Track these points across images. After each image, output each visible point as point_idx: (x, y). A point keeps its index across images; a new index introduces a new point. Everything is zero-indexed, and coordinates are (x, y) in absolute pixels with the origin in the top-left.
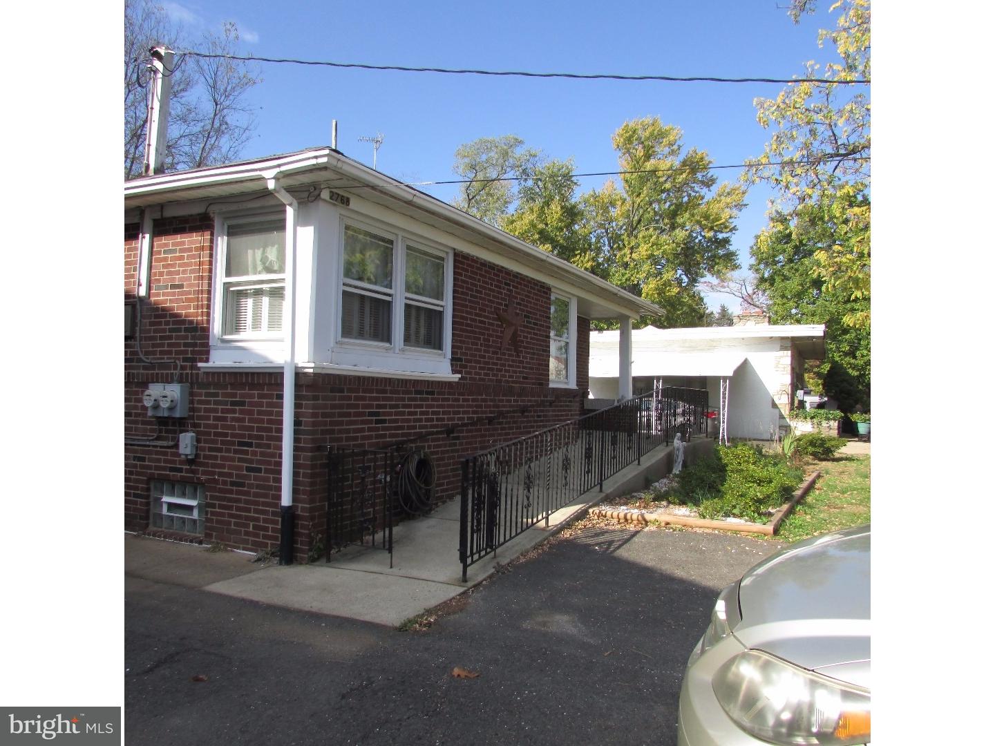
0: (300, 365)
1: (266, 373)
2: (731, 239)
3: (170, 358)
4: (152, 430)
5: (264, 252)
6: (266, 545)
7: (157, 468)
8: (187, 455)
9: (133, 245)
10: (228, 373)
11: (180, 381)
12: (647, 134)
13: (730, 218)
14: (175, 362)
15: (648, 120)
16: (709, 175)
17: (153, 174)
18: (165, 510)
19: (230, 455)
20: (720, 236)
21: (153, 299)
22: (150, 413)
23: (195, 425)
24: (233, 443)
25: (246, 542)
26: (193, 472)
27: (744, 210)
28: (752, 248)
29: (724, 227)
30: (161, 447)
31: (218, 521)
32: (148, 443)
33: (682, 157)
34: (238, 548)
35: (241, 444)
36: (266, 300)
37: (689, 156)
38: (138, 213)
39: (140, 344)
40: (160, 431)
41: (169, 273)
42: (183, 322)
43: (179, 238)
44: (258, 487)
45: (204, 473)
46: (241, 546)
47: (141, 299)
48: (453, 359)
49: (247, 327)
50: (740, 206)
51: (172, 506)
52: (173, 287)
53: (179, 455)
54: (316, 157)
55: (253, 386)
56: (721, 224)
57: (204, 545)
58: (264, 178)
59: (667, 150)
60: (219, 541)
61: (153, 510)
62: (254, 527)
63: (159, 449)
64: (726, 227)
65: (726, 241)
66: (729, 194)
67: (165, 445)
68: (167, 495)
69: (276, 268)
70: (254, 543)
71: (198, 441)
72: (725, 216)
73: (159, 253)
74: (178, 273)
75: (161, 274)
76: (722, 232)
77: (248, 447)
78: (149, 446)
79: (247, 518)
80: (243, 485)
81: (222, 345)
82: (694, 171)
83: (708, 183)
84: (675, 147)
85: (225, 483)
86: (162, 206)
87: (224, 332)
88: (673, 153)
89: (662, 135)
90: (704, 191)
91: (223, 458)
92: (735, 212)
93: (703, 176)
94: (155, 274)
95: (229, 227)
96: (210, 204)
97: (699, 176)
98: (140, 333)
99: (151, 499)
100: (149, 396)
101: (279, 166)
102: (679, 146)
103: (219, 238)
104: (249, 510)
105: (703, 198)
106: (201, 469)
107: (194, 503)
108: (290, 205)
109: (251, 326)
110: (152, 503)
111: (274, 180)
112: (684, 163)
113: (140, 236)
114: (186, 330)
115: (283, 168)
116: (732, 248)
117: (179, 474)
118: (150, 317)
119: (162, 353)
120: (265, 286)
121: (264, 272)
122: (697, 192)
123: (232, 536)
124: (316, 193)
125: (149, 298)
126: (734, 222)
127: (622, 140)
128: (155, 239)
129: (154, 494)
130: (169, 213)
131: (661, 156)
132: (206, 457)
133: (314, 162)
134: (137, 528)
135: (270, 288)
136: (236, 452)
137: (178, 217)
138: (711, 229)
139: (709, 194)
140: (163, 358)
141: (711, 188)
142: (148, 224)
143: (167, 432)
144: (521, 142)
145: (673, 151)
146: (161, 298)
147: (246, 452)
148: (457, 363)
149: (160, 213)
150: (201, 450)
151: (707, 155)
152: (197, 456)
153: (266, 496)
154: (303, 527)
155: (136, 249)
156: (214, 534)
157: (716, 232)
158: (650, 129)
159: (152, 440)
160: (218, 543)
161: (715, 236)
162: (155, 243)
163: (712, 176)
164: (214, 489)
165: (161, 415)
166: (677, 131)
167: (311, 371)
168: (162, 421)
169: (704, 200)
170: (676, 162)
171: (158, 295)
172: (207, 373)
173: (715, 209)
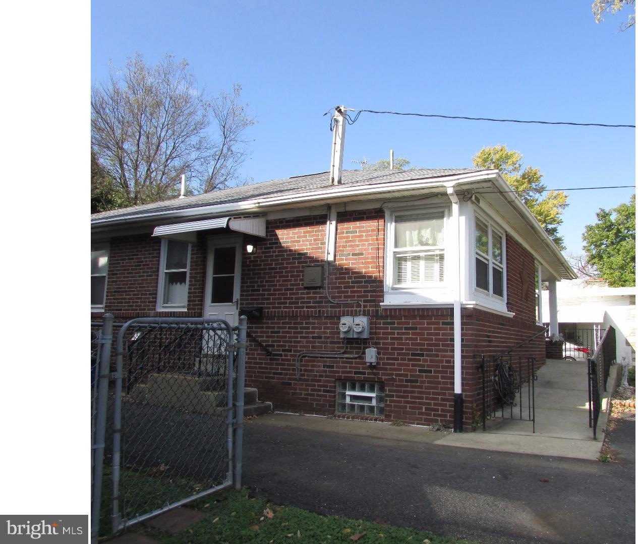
0: (464, 302)
1: (434, 308)
2: (558, 229)
3: (353, 300)
4: (338, 348)
5: (419, 233)
6: (436, 421)
7: (343, 372)
8: (371, 363)
9: (320, 228)
10: (403, 309)
11: (364, 315)
12: (498, 156)
13: (557, 214)
14: (358, 303)
15: (498, 147)
16: (541, 185)
17: (337, 184)
18: (348, 400)
19: (405, 362)
20: (550, 227)
21: (337, 263)
22: (342, 336)
23: (376, 344)
24: (407, 354)
25: (421, 419)
26: (374, 374)
27: (566, 208)
28: (583, 234)
29: (553, 220)
30: (346, 358)
31: (395, 406)
32: (336, 356)
33: (521, 173)
34: (414, 423)
35: (413, 355)
36: (422, 263)
37: (526, 171)
38: (326, 208)
39: (328, 291)
40: (347, 348)
41: (351, 246)
42: (364, 277)
43: (358, 224)
44: (429, 382)
45: (384, 374)
46: (416, 422)
47: (329, 263)
48: (508, 303)
49: (407, 280)
50: (564, 206)
51: (353, 398)
52: (354, 255)
53: (365, 363)
54: (488, 174)
55: (423, 317)
56: (551, 218)
57: (384, 423)
58: (445, 187)
59: (511, 168)
60: (397, 420)
61: (339, 401)
62: (426, 409)
63: (345, 360)
64: (555, 221)
65: (554, 230)
66: (555, 197)
67: (352, 357)
68: (349, 390)
69: (430, 242)
70: (426, 420)
71: (379, 353)
72: (553, 213)
73: (343, 233)
74: (358, 246)
75: (345, 247)
76: (551, 224)
77: (420, 356)
78: (336, 358)
79: (420, 403)
80: (417, 381)
81: (392, 291)
82: (530, 182)
83: (540, 190)
84: (517, 166)
85: (402, 381)
86: (345, 204)
87: (394, 283)
88: (515, 169)
89: (508, 157)
90: (537, 196)
91: (399, 365)
92: (560, 210)
93: (537, 185)
94: (340, 246)
95: (396, 217)
96: (385, 203)
97: (533, 185)
98: (328, 285)
99: (337, 394)
100: (345, 324)
101: (458, 179)
102: (519, 165)
103: (389, 224)
104: (422, 398)
105: (537, 200)
106: (381, 372)
107: (373, 395)
108: (456, 203)
109: (410, 279)
110: (337, 396)
111: (452, 188)
112: (523, 177)
113: (328, 223)
114: (365, 282)
115: (460, 181)
116: (558, 235)
117: (362, 376)
118: (336, 274)
119: (345, 297)
120: (422, 254)
121: (419, 245)
122: (531, 197)
123: (408, 416)
124: (470, 196)
125: (335, 261)
126: (561, 217)
127: (481, 160)
128: (338, 224)
129: (339, 390)
130: (350, 208)
131: (507, 172)
132: (384, 364)
133: (486, 177)
134: (327, 413)
135: (425, 255)
136: (409, 360)
137: (357, 211)
138: (545, 222)
139: (540, 198)
140: (348, 300)
141: (542, 194)
142: (334, 214)
143: (351, 348)
144: (408, 163)
145: (515, 168)
146: (345, 262)
147: (419, 360)
148: (510, 305)
149: (344, 208)
150: (380, 360)
151: (539, 171)
152: (378, 363)
153: (436, 388)
154: (467, 407)
155: (323, 231)
156: (393, 415)
157: (547, 224)
158: (500, 153)
159: (340, 354)
160: (396, 421)
161: (546, 226)
162: (338, 227)
163: (543, 185)
164: (392, 385)
165: (352, 337)
166: (518, 154)
167: (472, 306)
168: (350, 341)
169: (538, 202)
170: (517, 175)
171: (342, 260)
172: (386, 310)
173: (545, 208)
